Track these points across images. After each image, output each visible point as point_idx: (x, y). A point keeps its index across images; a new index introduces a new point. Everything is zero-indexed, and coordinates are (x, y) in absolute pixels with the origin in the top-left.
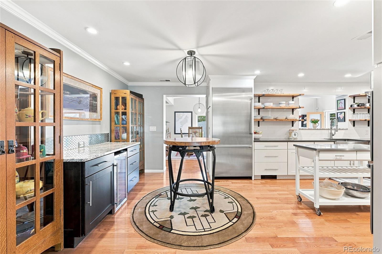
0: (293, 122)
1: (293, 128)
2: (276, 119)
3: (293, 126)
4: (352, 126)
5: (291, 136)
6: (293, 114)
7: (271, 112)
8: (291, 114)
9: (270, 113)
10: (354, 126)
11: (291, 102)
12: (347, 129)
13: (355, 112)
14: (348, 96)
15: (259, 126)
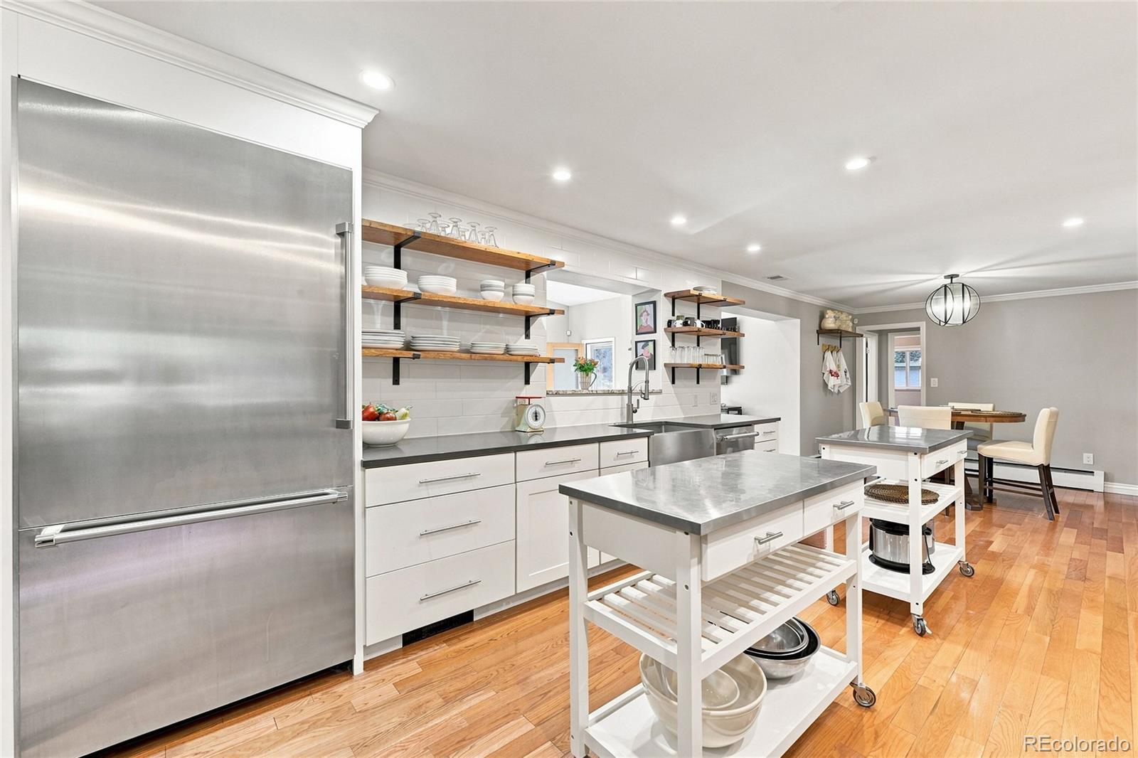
0: (527, 365)
1: (527, 391)
2: (468, 351)
3: (527, 382)
5: (523, 421)
6: (527, 336)
7: (449, 321)
8: (521, 335)
9: (445, 323)
10: (675, 383)
11: (523, 287)
12: (661, 392)
13: (676, 345)
14: (663, 293)
15: (396, 382)
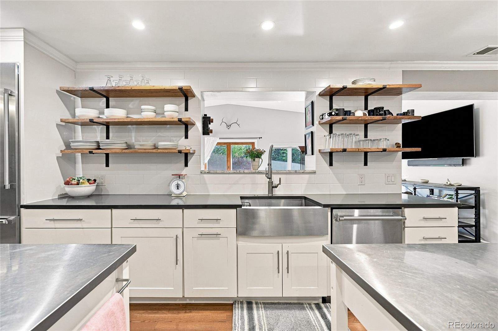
0: (186, 155)
1: (185, 171)
3: (186, 165)
4: (326, 165)
6: (186, 137)
7: (135, 132)
8: (183, 137)
9: (133, 134)
10: (331, 164)
12: (314, 173)
13: (334, 132)
14: (318, 93)
15: (107, 165)
